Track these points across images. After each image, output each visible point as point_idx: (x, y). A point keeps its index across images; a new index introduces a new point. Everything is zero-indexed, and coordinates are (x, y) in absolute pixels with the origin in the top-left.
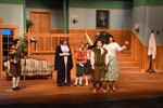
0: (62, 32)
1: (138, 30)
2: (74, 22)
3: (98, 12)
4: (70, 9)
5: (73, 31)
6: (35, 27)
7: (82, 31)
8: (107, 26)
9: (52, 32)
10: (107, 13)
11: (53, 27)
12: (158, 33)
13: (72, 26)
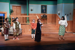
0: (26, 15)
1: (59, 14)
2: (32, 10)
3: (42, 6)
4: (30, 5)
5: (31, 14)
6: (14, 12)
7: (35, 15)
8: (46, 12)
9: (22, 15)
10: (46, 6)
11: (22, 13)
12: (68, 15)
13: (30, 12)
